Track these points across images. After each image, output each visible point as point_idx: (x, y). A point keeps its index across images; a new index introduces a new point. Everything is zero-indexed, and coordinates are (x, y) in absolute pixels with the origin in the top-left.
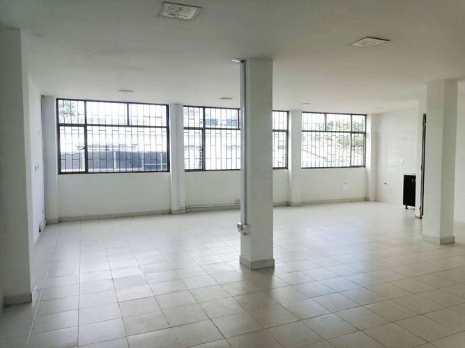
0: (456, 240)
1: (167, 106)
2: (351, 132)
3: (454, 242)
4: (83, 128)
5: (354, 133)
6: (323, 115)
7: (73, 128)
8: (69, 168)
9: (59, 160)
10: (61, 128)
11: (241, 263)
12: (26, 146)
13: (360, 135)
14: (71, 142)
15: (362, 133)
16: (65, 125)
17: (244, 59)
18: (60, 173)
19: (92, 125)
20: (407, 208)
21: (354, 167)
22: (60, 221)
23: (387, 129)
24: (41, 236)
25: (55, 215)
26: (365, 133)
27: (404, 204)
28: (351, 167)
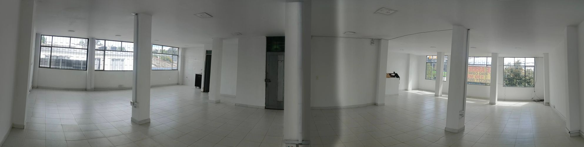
0: (221, 101)
1: (88, 39)
2: (173, 55)
3: (220, 102)
4: (50, 48)
5: (174, 55)
6: (161, 46)
7: (47, 48)
8: (43, 65)
9: (40, 61)
10: (42, 47)
11: (131, 121)
12: (30, 54)
13: (176, 56)
14: (44, 54)
15: (177, 55)
16: (43, 46)
17: (137, 13)
18: (39, 67)
19: (54, 47)
20: (196, 88)
21: (174, 70)
22: (38, 88)
23: (189, 54)
24: (30, 93)
25: (36, 85)
26: (178, 55)
27: (195, 86)
28: (172, 70)
